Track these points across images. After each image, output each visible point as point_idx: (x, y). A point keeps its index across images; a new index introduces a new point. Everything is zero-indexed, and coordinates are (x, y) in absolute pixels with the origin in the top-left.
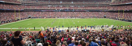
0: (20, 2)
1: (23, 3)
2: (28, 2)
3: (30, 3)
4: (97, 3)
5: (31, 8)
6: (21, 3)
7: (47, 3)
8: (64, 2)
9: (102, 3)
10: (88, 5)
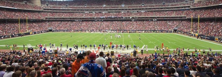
0: (40, 8)
1: (44, 9)
2: (53, 7)
3: (56, 8)
4: (167, 4)
5: (56, 16)
6: (42, 10)
7: (82, 8)
8: (108, 5)
9: (176, 5)
10: (151, 9)
